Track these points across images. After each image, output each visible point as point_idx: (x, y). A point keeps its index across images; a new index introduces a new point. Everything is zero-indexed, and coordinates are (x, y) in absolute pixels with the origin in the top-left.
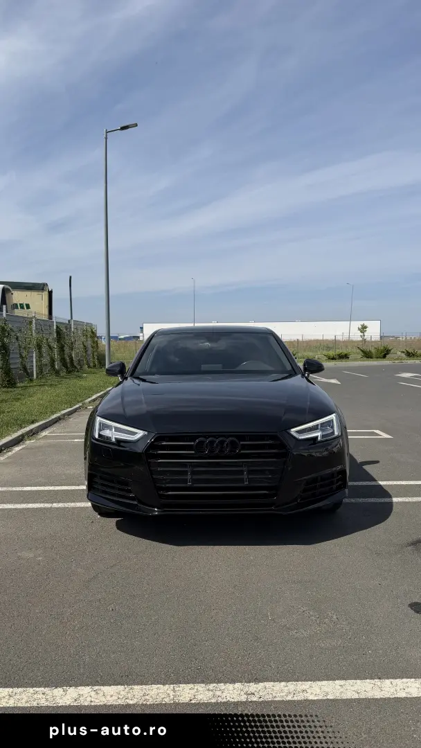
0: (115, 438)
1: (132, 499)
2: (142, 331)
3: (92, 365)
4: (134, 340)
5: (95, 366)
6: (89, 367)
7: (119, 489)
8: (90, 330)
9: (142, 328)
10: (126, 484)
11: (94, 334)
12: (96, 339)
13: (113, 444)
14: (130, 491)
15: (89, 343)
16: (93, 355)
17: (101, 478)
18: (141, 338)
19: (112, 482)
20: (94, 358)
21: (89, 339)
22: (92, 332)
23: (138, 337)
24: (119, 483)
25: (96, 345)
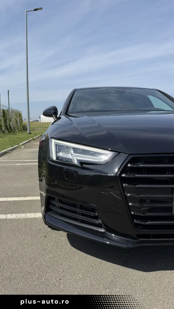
0: (78, 160)
1: (100, 226)
2: (40, 119)
3: (20, 129)
4: (37, 122)
5: (21, 130)
6: (19, 130)
7: (83, 215)
8: (18, 113)
9: (40, 117)
10: (93, 210)
11: (20, 115)
12: (21, 118)
13: (74, 166)
14: (96, 218)
15: (18, 120)
16: (20, 125)
17: (60, 201)
18: (39, 121)
19: (74, 206)
20: (21, 127)
21: (18, 117)
22: (20, 114)
23: (38, 121)
24: (82, 207)
25: (21, 120)
